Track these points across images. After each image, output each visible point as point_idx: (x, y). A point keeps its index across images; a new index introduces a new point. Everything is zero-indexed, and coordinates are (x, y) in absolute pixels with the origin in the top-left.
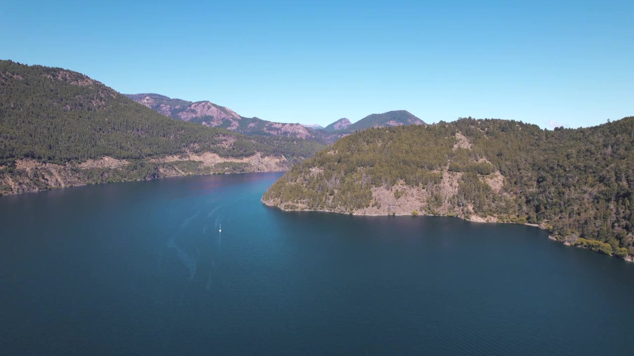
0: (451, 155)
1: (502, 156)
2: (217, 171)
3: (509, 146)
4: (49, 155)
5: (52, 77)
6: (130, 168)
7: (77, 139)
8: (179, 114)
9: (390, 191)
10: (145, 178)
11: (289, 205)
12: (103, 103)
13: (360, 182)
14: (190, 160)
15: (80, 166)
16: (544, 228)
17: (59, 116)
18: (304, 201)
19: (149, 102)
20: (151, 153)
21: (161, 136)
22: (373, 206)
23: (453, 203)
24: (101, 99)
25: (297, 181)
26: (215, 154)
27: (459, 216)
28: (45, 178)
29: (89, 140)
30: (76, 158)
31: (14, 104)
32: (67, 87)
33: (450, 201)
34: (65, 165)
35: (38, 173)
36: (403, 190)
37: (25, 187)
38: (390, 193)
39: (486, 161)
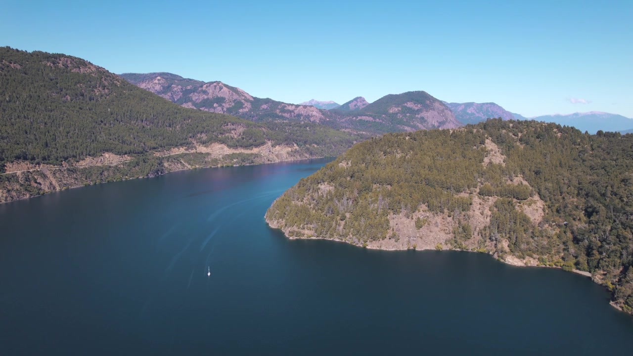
0: (482, 174)
1: (540, 174)
2: (226, 163)
3: (548, 160)
4: (43, 155)
5: (52, 65)
6: (132, 164)
7: (76, 134)
8: (190, 95)
9: (410, 219)
10: (147, 175)
11: (295, 231)
12: (106, 91)
13: (376, 205)
14: (196, 152)
15: (77, 164)
16: (600, 282)
17: (57, 109)
18: (311, 226)
19: (160, 82)
20: (155, 146)
21: (166, 126)
22: (390, 239)
23: (484, 236)
24: (104, 87)
25: (304, 201)
26: (223, 145)
27: (491, 253)
28: (38, 181)
29: (89, 134)
30: (74, 156)
31: (10, 96)
32: (68, 74)
33: (480, 233)
34: (62, 165)
35: (30, 176)
36: (425, 218)
37: (14, 194)
38: (410, 222)
39: (523, 181)
